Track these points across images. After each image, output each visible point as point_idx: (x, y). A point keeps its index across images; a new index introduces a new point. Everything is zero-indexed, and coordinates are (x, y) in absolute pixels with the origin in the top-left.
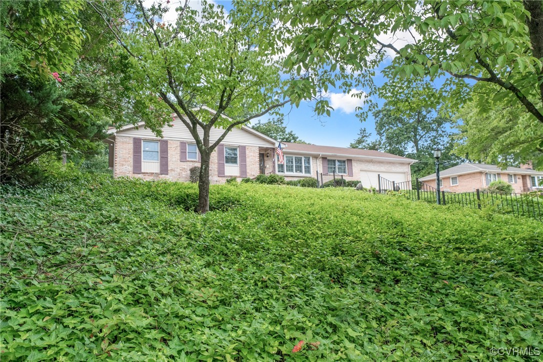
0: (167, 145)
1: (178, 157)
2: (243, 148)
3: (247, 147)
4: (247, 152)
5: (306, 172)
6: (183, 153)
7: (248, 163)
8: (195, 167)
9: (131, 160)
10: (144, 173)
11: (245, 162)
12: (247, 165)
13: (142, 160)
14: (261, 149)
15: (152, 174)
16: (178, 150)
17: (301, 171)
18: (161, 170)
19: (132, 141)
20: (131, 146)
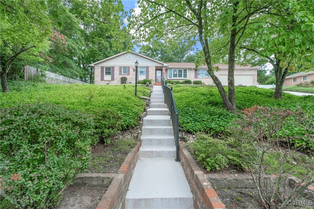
0: (114, 68)
1: (118, 73)
2: (147, 68)
3: (149, 67)
4: (150, 69)
5: (184, 77)
6: (120, 71)
7: (150, 74)
8: (123, 77)
9: (100, 75)
10: (105, 80)
11: (148, 74)
12: (149, 75)
13: (104, 75)
14: (156, 67)
15: (108, 80)
16: (119, 71)
17: (182, 77)
18: (111, 79)
19: (100, 68)
20: (100, 70)
